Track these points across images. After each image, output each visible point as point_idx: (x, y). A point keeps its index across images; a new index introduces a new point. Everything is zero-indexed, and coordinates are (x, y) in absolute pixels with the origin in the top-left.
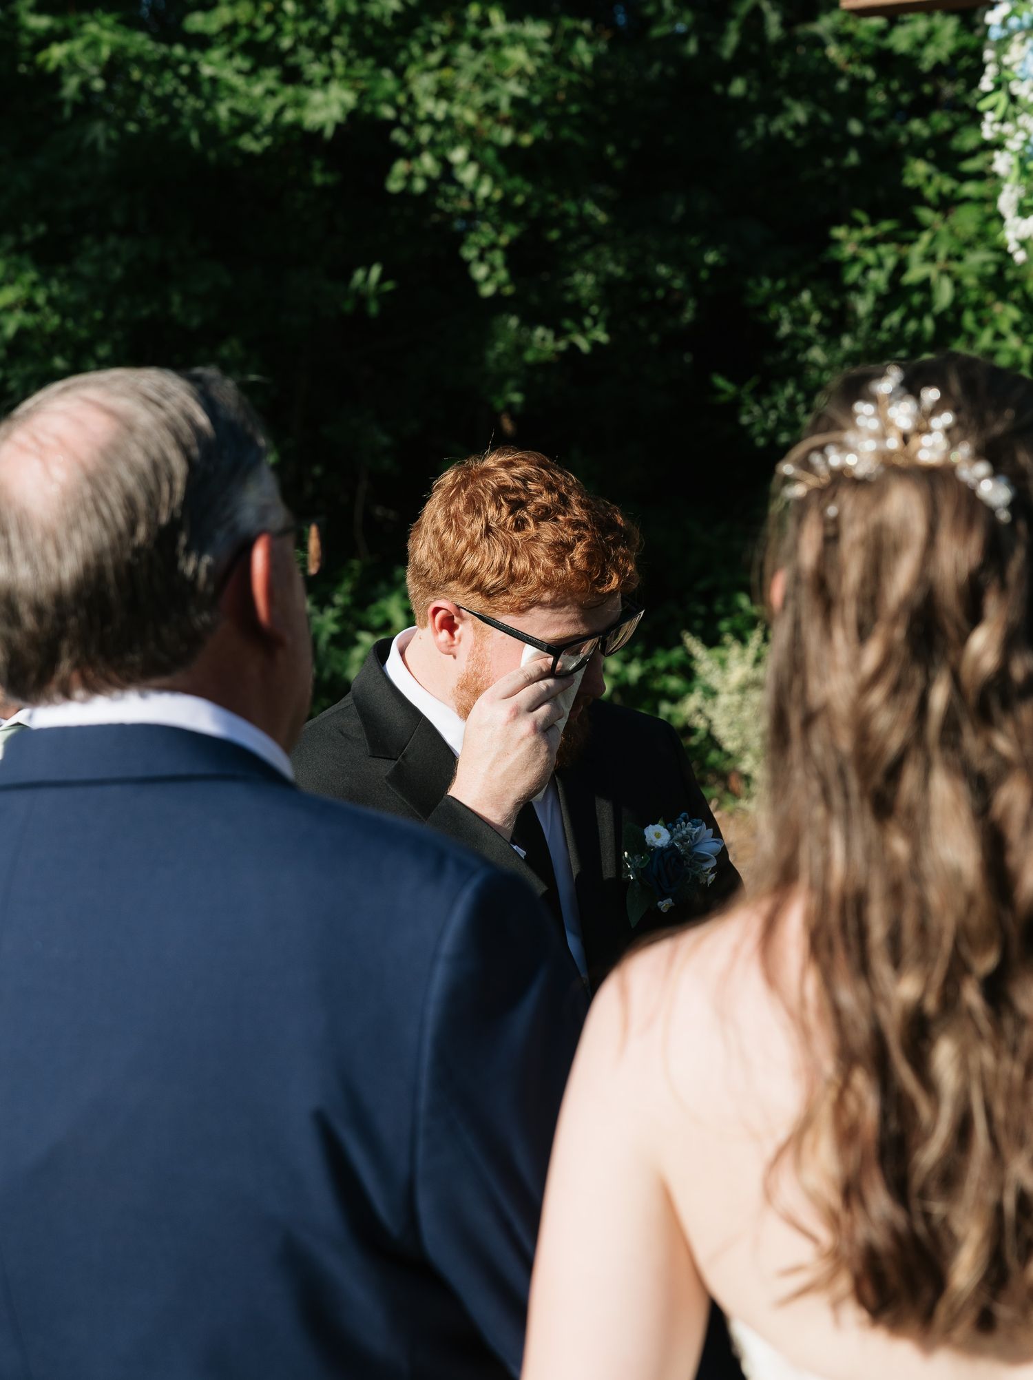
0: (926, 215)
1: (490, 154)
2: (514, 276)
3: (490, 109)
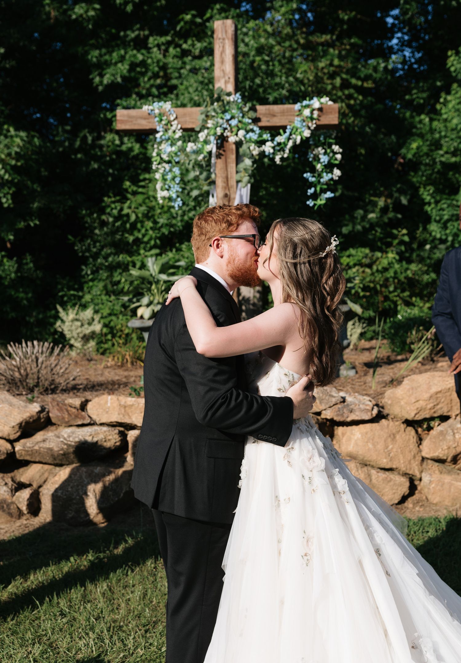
1: (8, 167)
2: (14, 202)
3: (9, 155)
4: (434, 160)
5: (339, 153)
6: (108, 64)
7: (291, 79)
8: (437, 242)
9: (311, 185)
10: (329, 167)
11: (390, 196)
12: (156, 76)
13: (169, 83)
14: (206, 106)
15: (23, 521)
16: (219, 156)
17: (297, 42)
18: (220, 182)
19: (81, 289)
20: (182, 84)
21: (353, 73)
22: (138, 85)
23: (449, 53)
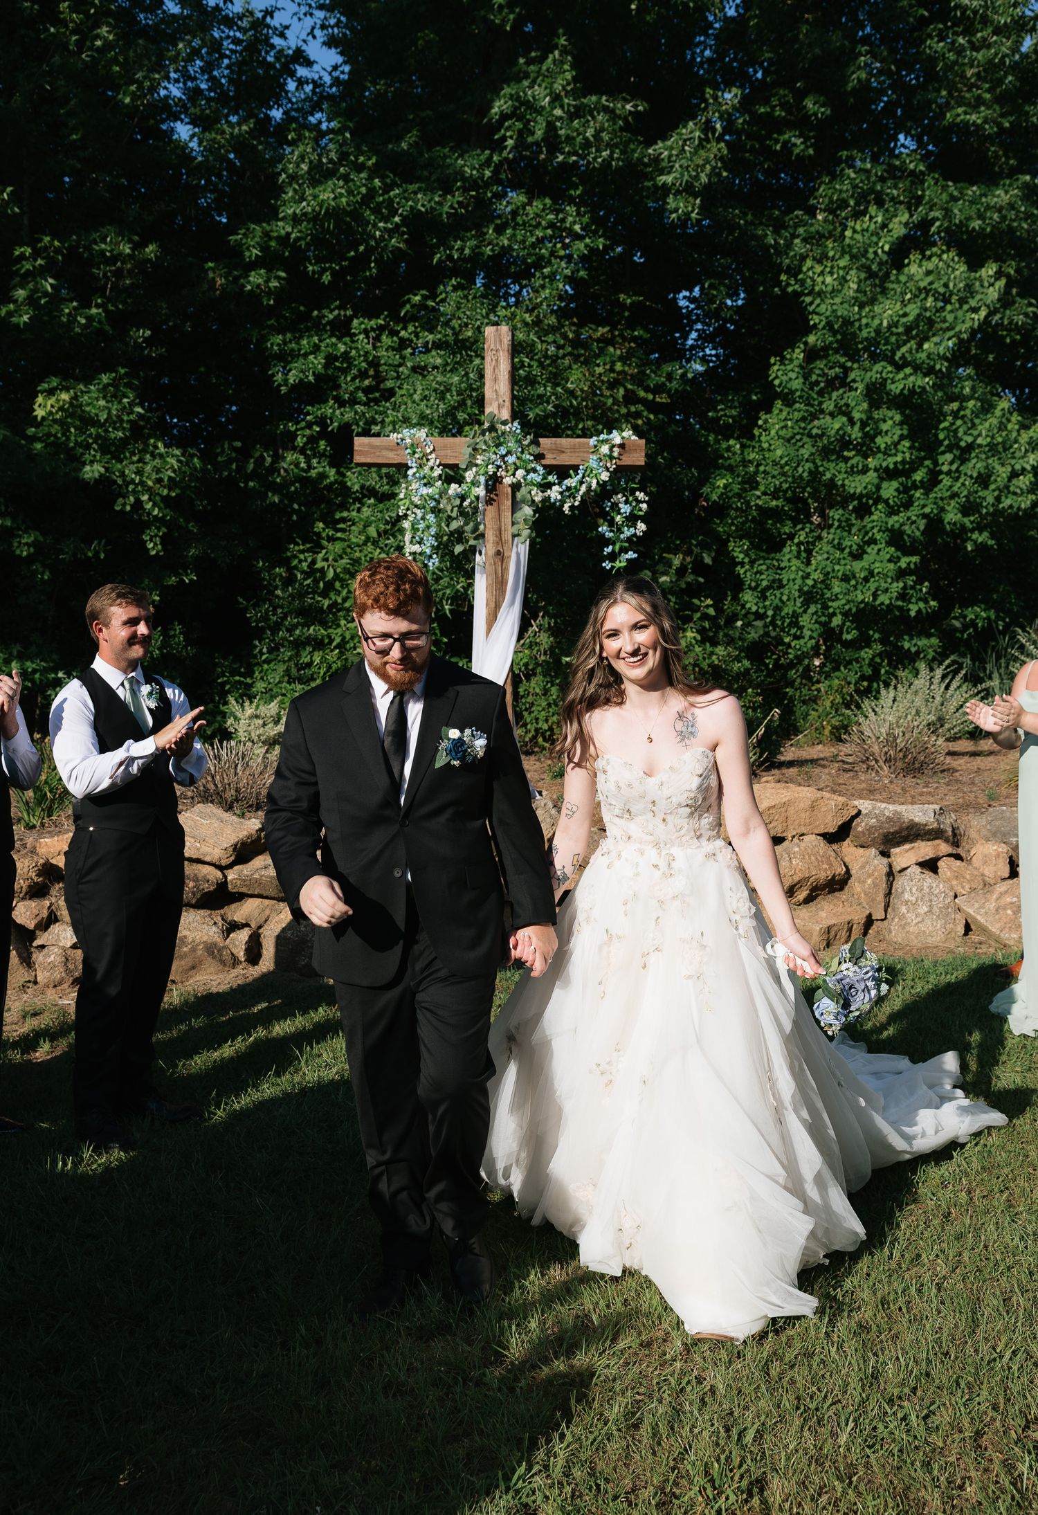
0: (325, 543)
1: (158, 498)
2: (164, 549)
3: (159, 481)
4: (748, 503)
5: (645, 502)
6: (295, 355)
7: (559, 389)
8: (752, 617)
9: (608, 542)
10: (632, 519)
11: (689, 552)
12: (363, 375)
13: (382, 386)
14: (474, 436)
15: (239, 970)
16: (489, 502)
17: (565, 336)
18: (490, 536)
19: (250, 673)
20: (400, 388)
21: (640, 380)
22: (338, 387)
23: (772, 360)
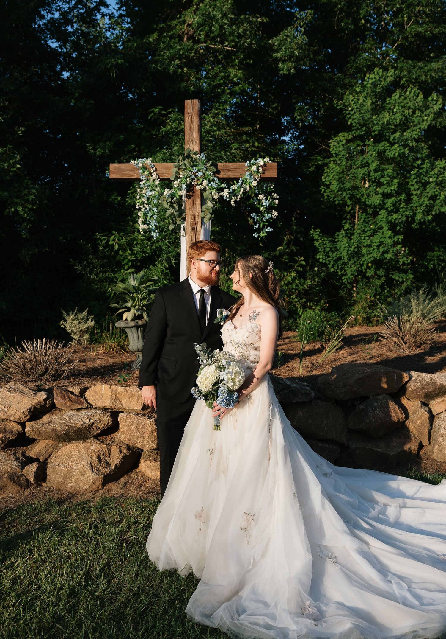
0: (114, 232)
1: (27, 209)
5: (277, 199)
8: (321, 266)
9: (256, 222)
10: (269, 209)
14: (178, 161)
15: (31, 490)
18: (189, 219)
